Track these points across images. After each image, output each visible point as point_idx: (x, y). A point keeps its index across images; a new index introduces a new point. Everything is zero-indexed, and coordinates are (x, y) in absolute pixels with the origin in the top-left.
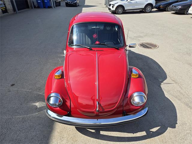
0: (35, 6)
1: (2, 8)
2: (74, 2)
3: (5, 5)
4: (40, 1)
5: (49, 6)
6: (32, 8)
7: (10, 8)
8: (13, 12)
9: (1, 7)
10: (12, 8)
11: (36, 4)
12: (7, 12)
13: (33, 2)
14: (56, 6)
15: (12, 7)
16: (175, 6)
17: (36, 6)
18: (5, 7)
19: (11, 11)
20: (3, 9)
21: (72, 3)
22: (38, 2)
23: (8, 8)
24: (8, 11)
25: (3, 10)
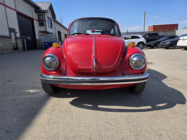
0: (42, 48)
1: (13, 46)
3: (16, 44)
4: (47, 44)
6: (40, 49)
7: (20, 47)
8: (23, 50)
11: (43, 46)
12: (18, 50)
13: (41, 45)
15: (22, 46)
16: (164, 43)
17: (44, 48)
18: (17, 45)
19: (20, 50)
20: (15, 47)
22: (45, 45)
23: (19, 47)
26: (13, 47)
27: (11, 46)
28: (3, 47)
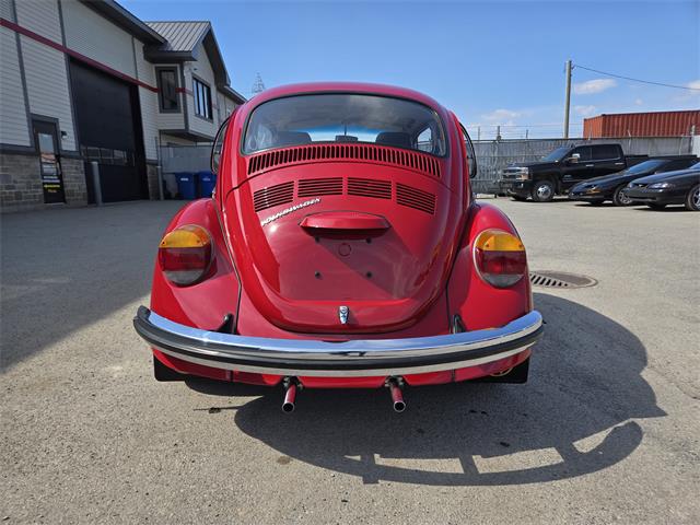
0: (170, 193)
1: (46, 186)
3: (60, 177)
4: (186, 179)
6: (158, 199)
7: (76, 188)
8: (85, 202)
9: (44, 184)
11: (172, 186)
12: (63, 200)
13: (164, 182)
15: (85, 186)
16: (644, 185)
17: (173, 195)
18: (61, 183)
19: (77, 199)
20: (52, 189)
22: (179, 183)
23: (69, 188)
24: (67, 198)
25: (50, 191)
26: (45, 189)
27: (36, 187)
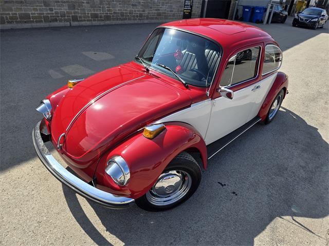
0: (238, 16)
2: (312, 20)
4: (248, 10)
5: (258, 20)
7: (197, 12)
9: (184, 10)
10: (200, 14)
11: (240, 13)
14: (272, 22)
18: (191, 10)
20: (187, 12)
21: (306, 20)
22: (244, 11)
23: (193, 12)
24: (192, 16)
26: (184, 12)
27: (181, 11)
28: (168, 11)
